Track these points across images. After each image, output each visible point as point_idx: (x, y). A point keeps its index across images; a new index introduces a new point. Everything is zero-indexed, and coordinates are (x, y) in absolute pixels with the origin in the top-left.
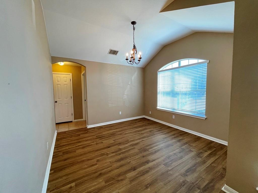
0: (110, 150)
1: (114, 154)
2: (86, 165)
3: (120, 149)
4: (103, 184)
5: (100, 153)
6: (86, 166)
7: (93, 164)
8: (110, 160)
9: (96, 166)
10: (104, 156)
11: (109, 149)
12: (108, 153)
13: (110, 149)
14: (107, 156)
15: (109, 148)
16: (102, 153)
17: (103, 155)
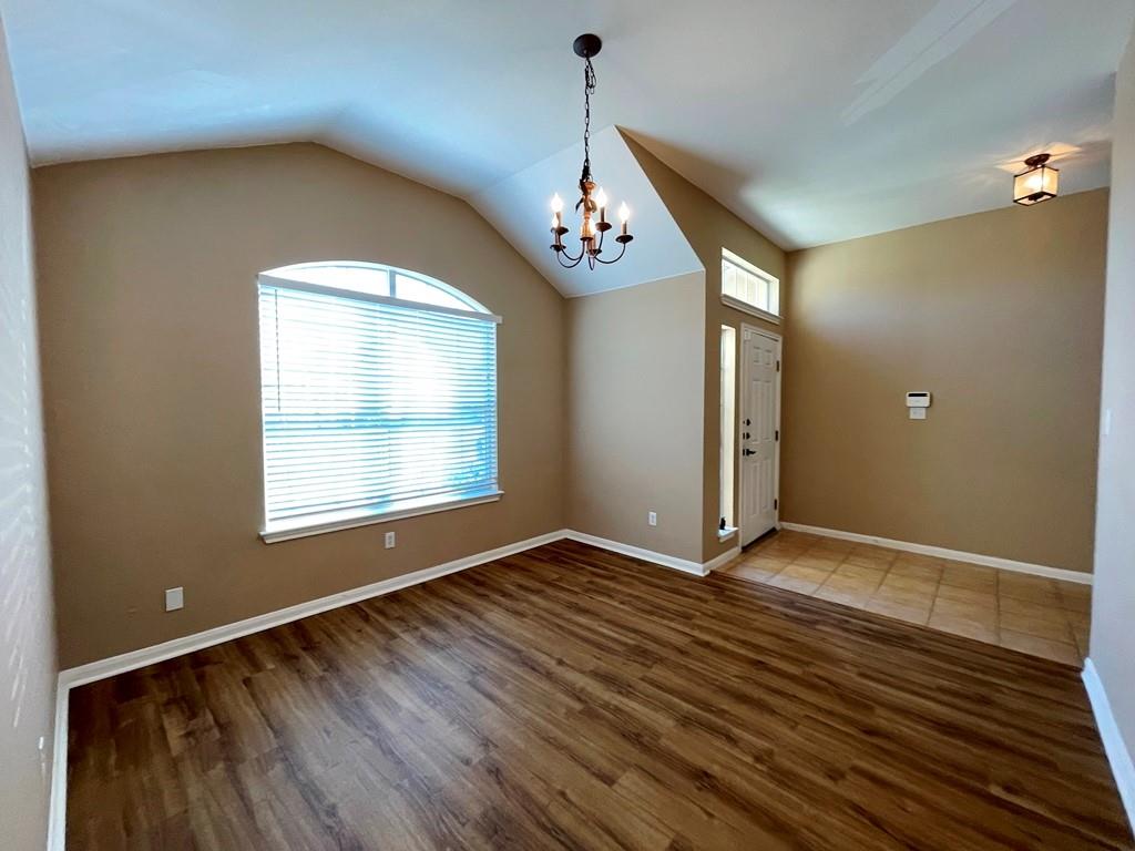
0: (721, 758)
1: (736, 731)
2: (910, 809)
3: (686, 721)
4: (880, 711)
5: (781, 798)
6: (911, 806)
7: (866, 783)
8: (789, 733)
9: (863, 764)
10: (787, 764)
11: (715, 769)
12: (749, 760)
13: (714, 761)
14: (770, 753)
15: (706, 774)
16: (771, 786)
17: (783, 777)
